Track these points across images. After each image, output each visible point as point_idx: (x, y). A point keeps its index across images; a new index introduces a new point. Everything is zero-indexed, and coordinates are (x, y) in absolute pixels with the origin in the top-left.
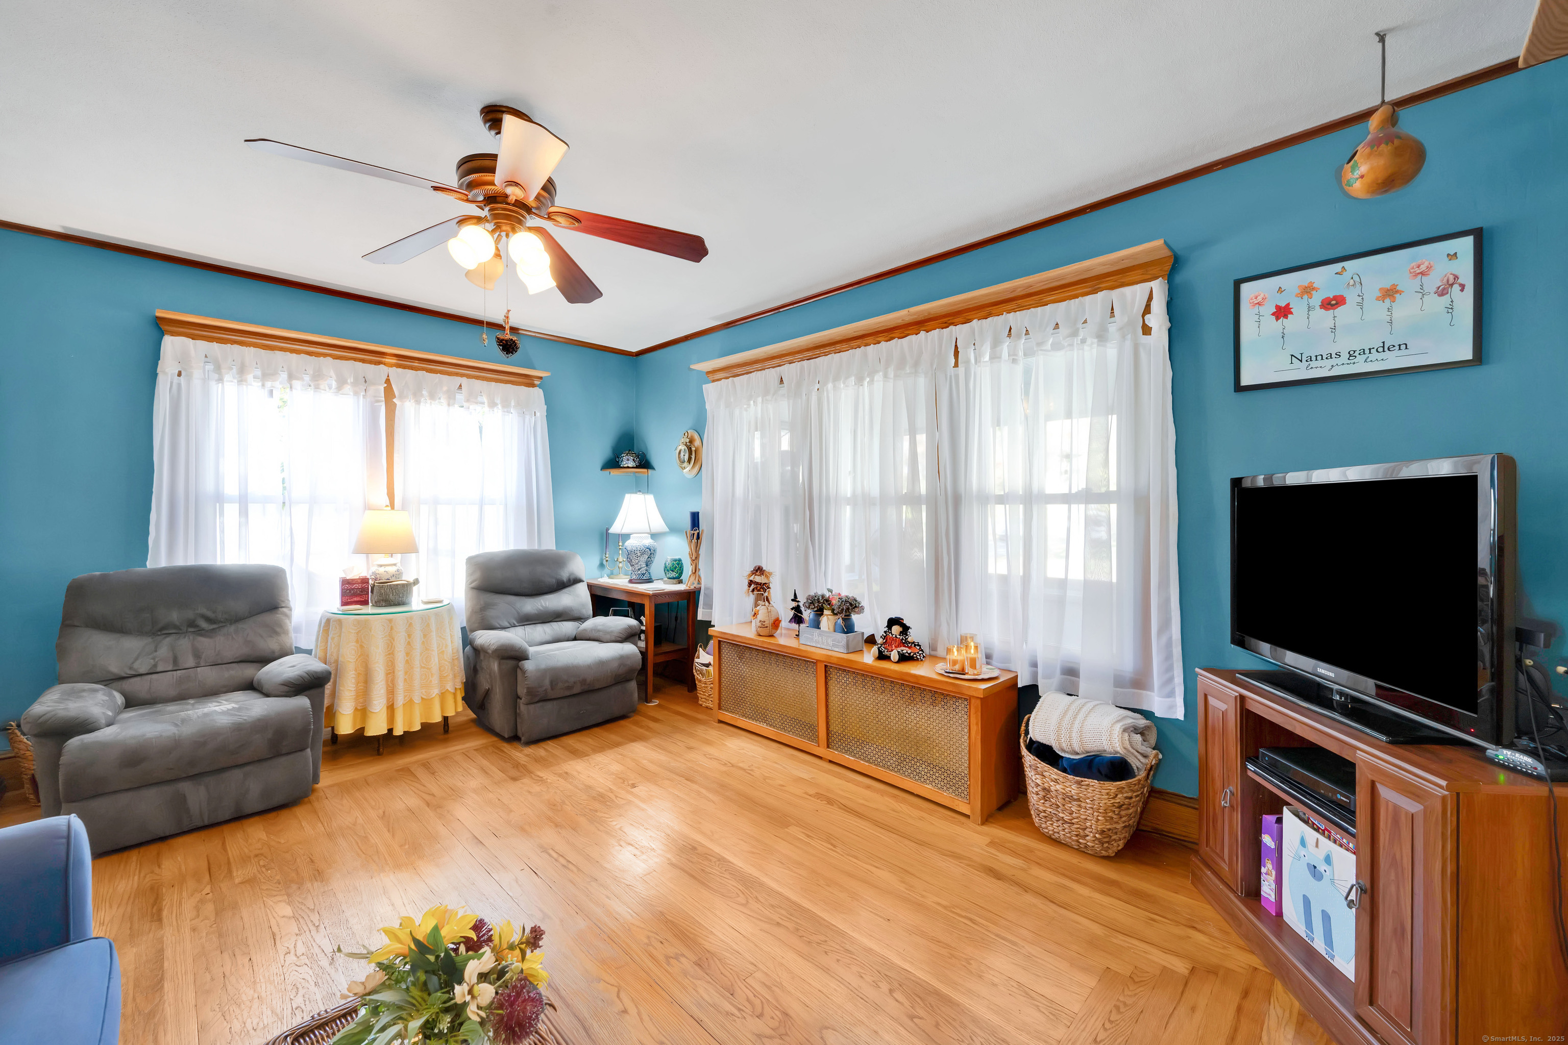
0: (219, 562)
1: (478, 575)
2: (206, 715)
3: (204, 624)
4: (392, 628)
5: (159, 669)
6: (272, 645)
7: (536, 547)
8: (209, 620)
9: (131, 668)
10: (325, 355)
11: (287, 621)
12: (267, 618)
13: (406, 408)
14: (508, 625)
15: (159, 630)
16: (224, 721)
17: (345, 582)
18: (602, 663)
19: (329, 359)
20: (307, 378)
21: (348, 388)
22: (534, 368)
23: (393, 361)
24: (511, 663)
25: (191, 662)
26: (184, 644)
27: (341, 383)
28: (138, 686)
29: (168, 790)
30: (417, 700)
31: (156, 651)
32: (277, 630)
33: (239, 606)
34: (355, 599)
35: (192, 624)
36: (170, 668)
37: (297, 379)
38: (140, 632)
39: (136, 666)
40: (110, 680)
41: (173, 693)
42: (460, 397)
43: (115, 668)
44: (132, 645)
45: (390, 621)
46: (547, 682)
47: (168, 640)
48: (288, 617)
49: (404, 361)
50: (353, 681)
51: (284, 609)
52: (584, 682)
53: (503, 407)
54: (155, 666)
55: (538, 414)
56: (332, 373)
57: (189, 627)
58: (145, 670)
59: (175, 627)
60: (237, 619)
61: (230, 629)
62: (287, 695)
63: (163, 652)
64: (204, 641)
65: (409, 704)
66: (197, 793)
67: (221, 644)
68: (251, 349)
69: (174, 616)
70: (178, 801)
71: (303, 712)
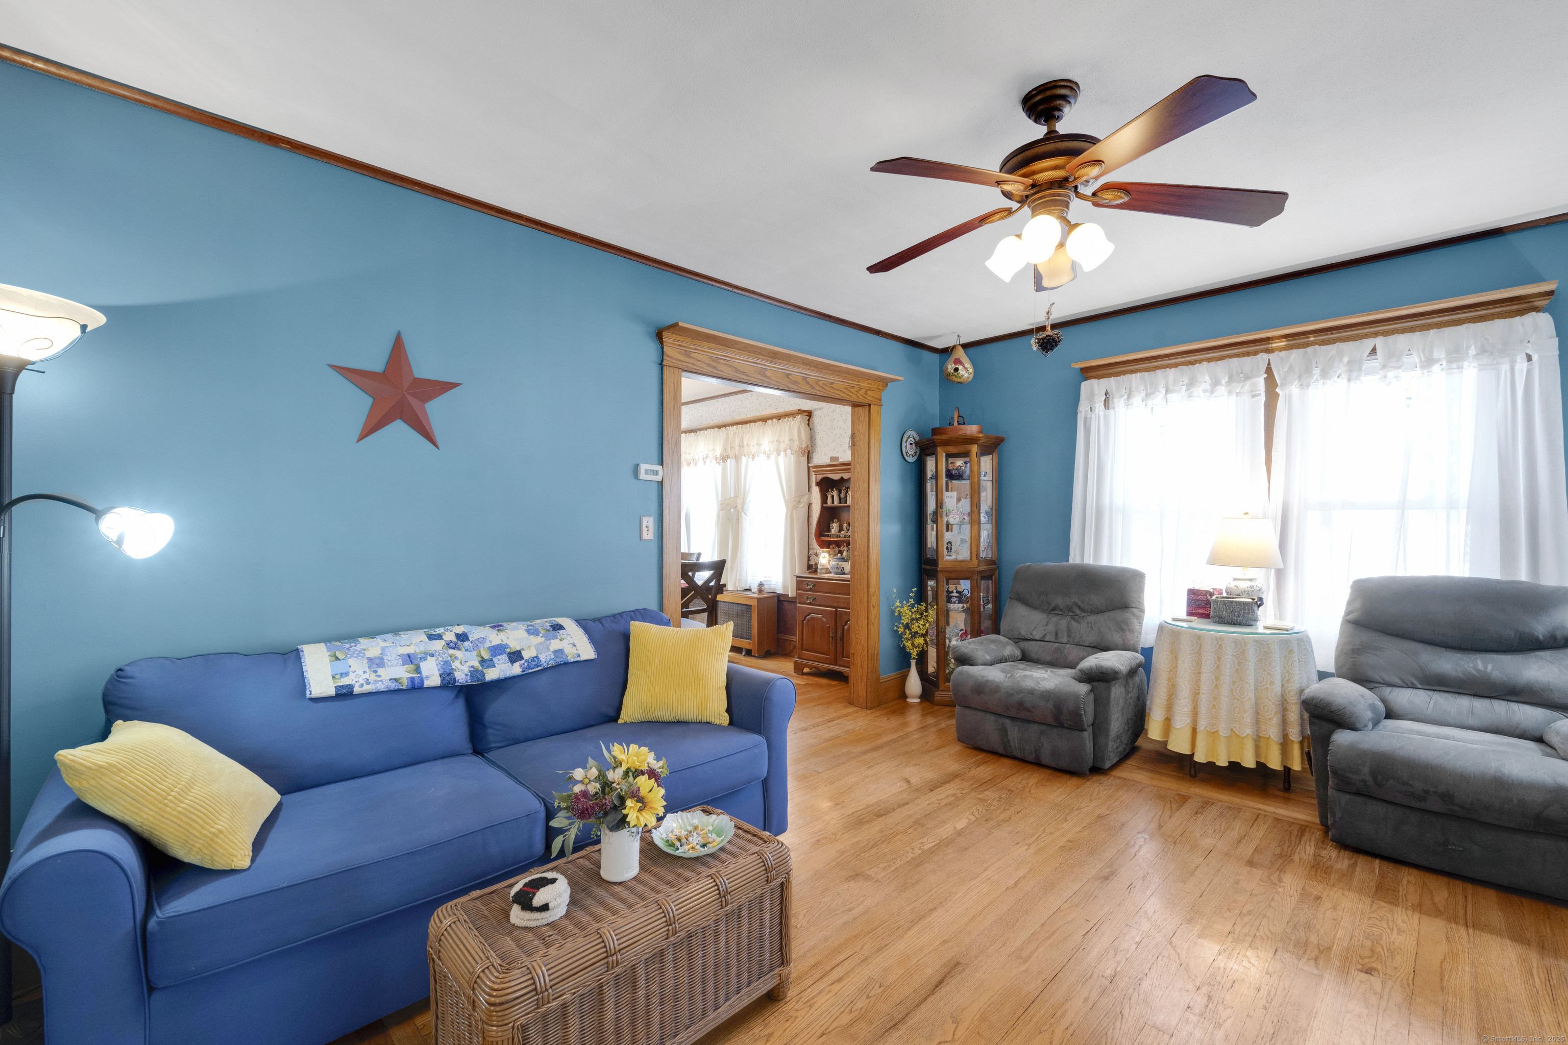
0: (1105, 561)
2: (1025, 676)
3: (1078, 612)
4: (1201, 647)
5: (1047, 639)
6: (1117, 638)
8: (1082, 610)
9: (1031, 634)
10: (1200, 361)
11: (1135, 621)
12: (1117, 614)
13: (1291, 395)
14: (1400, 682)
15: (1053, 610)
16: (1029, 684)
17: (1192, 593)
19: (1205, 363)
20: (1184, 388)
21: (1222, 389)
22: (1538, 283)
23: (1283, 343)
24: (1326, 726)
25: (1065, 640)
26: (1063, 623)
27: (1216, 383)
28: (1032, 647)
29: (1002, 721)
30: (1223, 732)
31: (1047, 625)
32: (1123, 627)
33: (1097, 600)
34: (1200, 611)
35: (1070, 610)
36: (1053, 640)
37: (1173, 391)
38: (1044, 611)
39: (1034, 633)
40: (1018, 640)
41: (1048, 658)
42: (1370, 364)
43: (1024, 633)
44: (1037, 617)
46: (1366, 770)
47: (1055, 619)
48: (1140, 619)
49: (1297, 340)
51: (1135, 610)
53: (1451, 362)
54: (1045, 636)
56: (1207, 378)
57: (1071, 612)
58: (1037, 637)
59: (1061, 610)
60: (1098, 611)
61: (1092, 618)
62: (1080, 680)
63: (1051, 628)
64: (1073, 622)
65: (1213, 734)
66: (1014, 733)
67: (1085, 629)
68: (1139, 375)
69: (1059, 601)
70: (1004, 731)
71: (1076, 696)
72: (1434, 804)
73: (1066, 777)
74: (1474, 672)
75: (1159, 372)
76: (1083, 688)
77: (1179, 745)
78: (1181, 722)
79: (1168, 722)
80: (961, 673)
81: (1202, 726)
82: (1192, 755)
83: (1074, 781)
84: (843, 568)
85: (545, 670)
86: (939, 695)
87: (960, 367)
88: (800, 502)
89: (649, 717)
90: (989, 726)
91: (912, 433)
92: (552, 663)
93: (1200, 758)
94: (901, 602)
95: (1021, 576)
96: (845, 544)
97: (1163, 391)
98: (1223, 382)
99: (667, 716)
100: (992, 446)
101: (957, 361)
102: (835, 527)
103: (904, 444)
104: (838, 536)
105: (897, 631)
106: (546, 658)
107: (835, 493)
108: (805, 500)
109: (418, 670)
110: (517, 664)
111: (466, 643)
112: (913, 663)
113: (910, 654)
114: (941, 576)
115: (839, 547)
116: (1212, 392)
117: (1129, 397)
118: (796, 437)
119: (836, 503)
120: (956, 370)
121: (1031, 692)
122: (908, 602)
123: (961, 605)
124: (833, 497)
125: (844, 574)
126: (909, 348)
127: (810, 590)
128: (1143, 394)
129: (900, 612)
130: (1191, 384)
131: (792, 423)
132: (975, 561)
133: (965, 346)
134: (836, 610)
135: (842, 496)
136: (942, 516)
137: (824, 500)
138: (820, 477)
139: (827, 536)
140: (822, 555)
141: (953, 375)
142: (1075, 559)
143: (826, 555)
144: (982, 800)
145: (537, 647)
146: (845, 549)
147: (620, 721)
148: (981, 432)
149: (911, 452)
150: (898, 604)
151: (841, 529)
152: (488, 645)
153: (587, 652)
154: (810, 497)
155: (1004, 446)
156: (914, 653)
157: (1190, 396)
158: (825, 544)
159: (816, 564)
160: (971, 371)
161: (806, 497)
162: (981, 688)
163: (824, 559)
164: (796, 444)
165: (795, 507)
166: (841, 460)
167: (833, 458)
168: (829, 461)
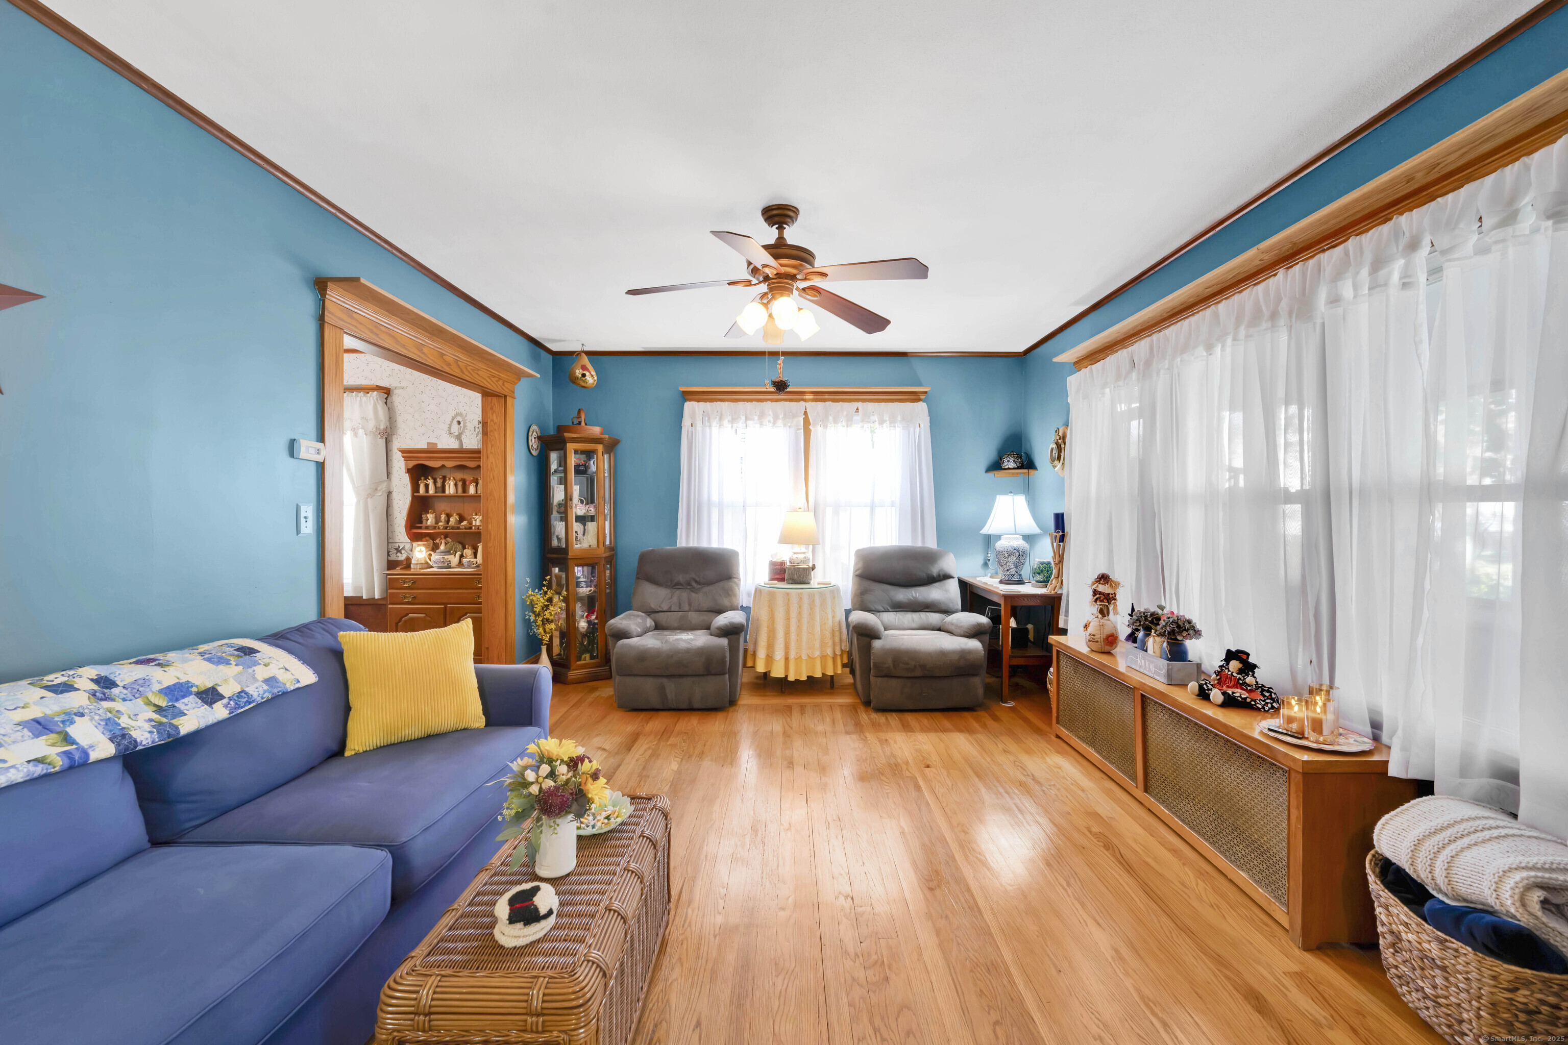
0: (706, 544)
1: (860, 565)
2: (677, 640)
3: (694, 584)
4: (789, 601)
5: (672, 609)
6: (726, 602)
7: (919, 544)
8: (697, 582)
9: (660, 607)
10: (766, 400)
11: (736, 588)
12: (724, 584)
13: (817, 430)
14: (883, 609)
15: (675, 585)
16: (683, 645)
17: (772, 564)
18: (943, 653)
19: (769, 402)
20: (756, 418)
21: (780, 422)
22: (920, 385)
23: (811, 397)
24: (866, 639)
25: (686, 608)
26: (685, 595)
27: (776, 418)
28: (661, 617)
29: (659, 680)
30: (804, 657)
31: (671, 598)
32: (730, 593)
33: (709, 574)
34: (777, 577)
35: (689, 584)
36: (677, 609)
37: (750, 420)
38: (667, 587)
39: (662, 605)
40: (650, 612)
41: (676, 625)
42: (857, 418)
43: (654, 605)
44: (663, 592)
45: (788, 594)
46: (890, 662)
47: (678, 592)
48: (738, 585)
49: (819, 396)
50: (766, 635)
51: (735, 580)
52: (923, 667)
53: (891, 423)
54: (670, 607)
55: (922, 426)
56: (771, 413)
57: (688, 585)
58: (665, 608)
59: (682, 585)
60: (710, 583)
61: (706, 589)
62: (719, 636)
63: (675, 599)
64: (693, 595)
65: (798, 659)
66: (671, 687)
67: (702, 598)
68: (726, 403)
69: (680, 578)
70: (662, 689)
71: (722, 648)
72: (918, 673)
73: (713, 714)
74: (912, 598)
75: (741, 403)
76: (724, 642)
77: (778, 672)
78: (779, 655)
79: (769, 658)
80: (623, 646)
81: (792, 655)
82: (787, 676)
83: (720, 716)
84: (450, 561)
85: (259, 705)
86: (573, 674)
87: (587, 374)
88: (376, 489)
89: (394, 739)
90: (648, 687)
91: (534, 427)
92: (268, 695)
93: (791, 678)
94: (533, 591)
95: (644, 558)
96: (442, 536)
97: (743, 418)
98: (781, 417)
99: (414, 731)
100: (611, 446)
101: (584, 368)
102: (430, 519)
103: (530, 438)
104: (435, 528)
105: (529, 620)
106: (258, 691)
107: (430, 482)
108: (384, 486)
109: (67, 739)
110: (218, 706)
111: (115, 691)
112: (544, 648)
113: (542, 640)
114: (571, 563)
115: (434, 540)
116: (774, 423)
118: (371, 415)
119: (432, 491)
120: (584, 375)
121: (688, 651)
122: (540, 590)
123: (589, 589)
124: (427, 486)
125: (450, 567)
126: (532, 345)
127: (408, 588)
128: (730, 418)
129: (532, 600)
130: (762, 416)
131: (364, 399)
132: (602, 547)
133: (590, 354)
134: (445, 608)
135: (439, 484)
136: (571, 508)
137: (415, 488)
138: (412, 464)
139: (420, 528)
140: (418, 549)
141: (580, 379)
142: (682, 542)
143: (423, 548)
144: (673, 746)
145: (237, 678)
146: (443, 541)
147: (348, 753)
148: (602, 433)
149: (535, 447)
150: (530, 592)
151: (437, 520)
152: (156, 687)
153: (307, 676)
154: (389, 486)
155: (620, 448)
156: (546, 638)
157: (761, 424)
158: (415, 537)
159: (408, 560)
160: (596, 378)
161: (385, 484)
162: (643, 656)
163: (420, 553)
164: (371, 425)
165: (370, 495)
166: (440, 446)
167: (428, 444)
168: (424, 446)
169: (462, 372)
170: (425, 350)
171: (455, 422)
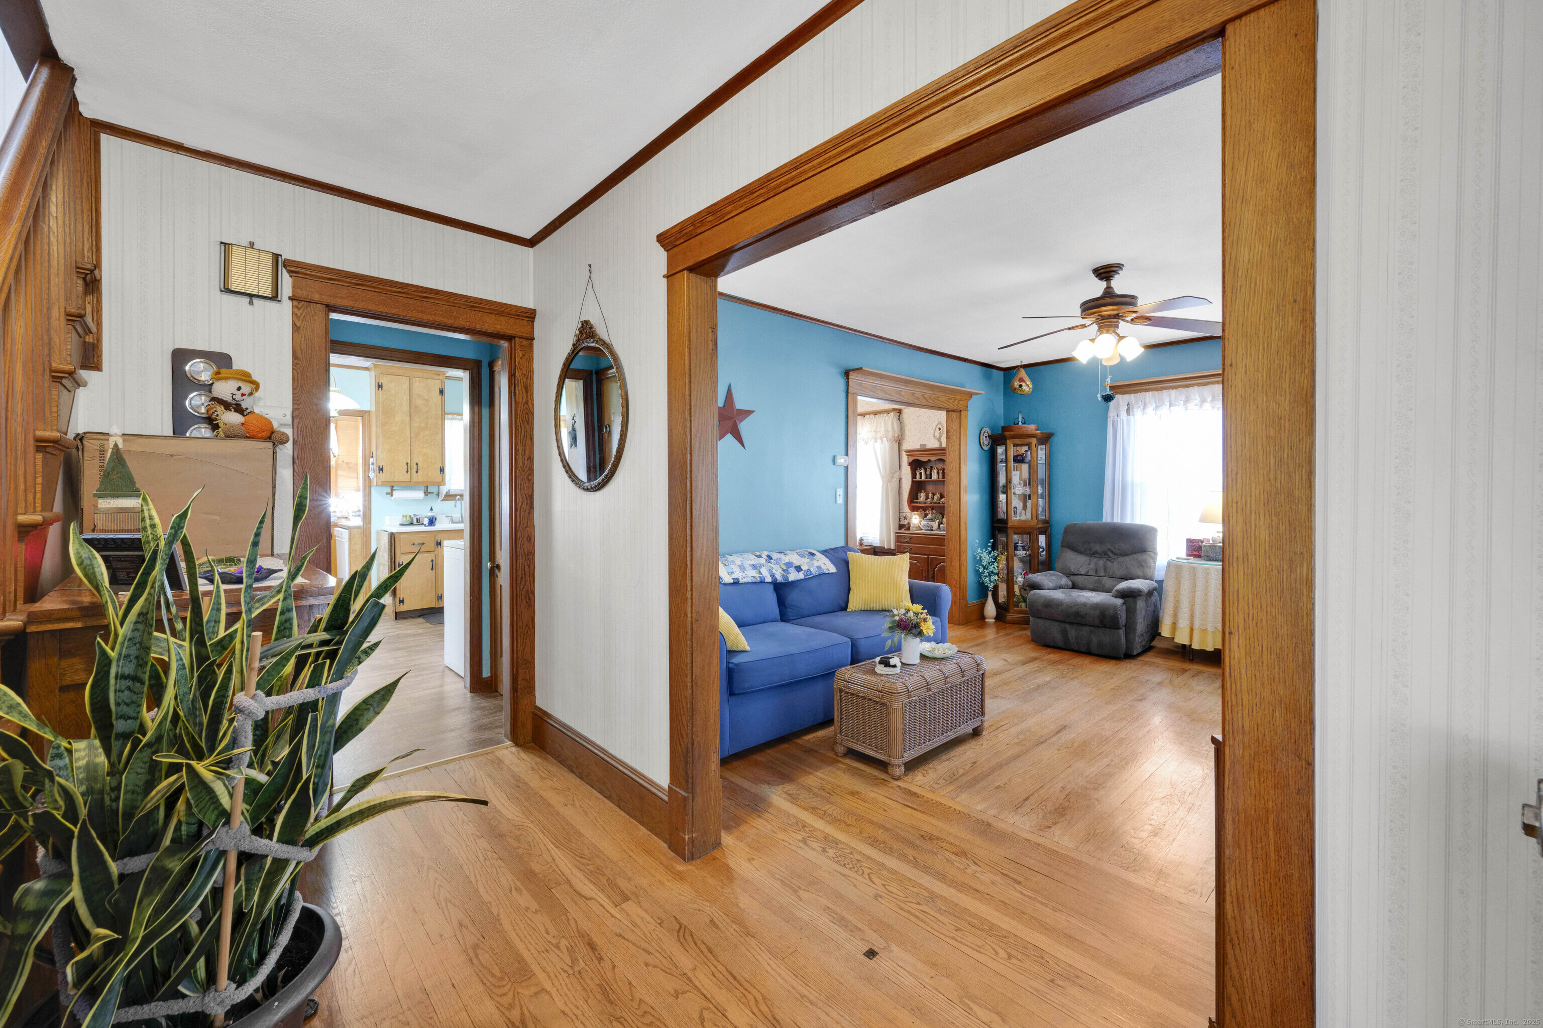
0: (1128, 521)
2: (1079, 596)
3: (1111, 555)
5: (1089, 574)
6: (1139, 572)
8: (1114, 554)
9: (1078, 571)
10: (1192, 385)
11: (1151, 561)
12: (1139, 556)
15: (1093, 554)
16: (1082, 600)
17: (1190, 542)
19: (1196, 387)
20: (1182, 402)
25: (1102, 574)
26: (1101, 562)
28: (1079, 580)
29: (1063, 625)
31: (1089, 564)
32: (1142, 565)
33: (1125, 546)
34: (1195, 553)
35: (1106, 554)
36: (1094, 575)
37: (1174, 405)
38: (1086, 555)
39: (1080, 570)
40: (1069, 574)
41: (1091, 586)
43: (1073, 569)
44: (1082, 559)
47: (1095, 560)
48: (1154, 559)
51: (1151, 553)
54: (1088, 572)
56: (1197, 397)
57: (1104, 554)
58: (1083, 573)
59: (1099, 554)
60: (1125, 554)
61: (1121, 559)
62: (1117, 597)
63: (1092, 566)
64: (1109, 564)
65: (1204, 631)
66: (1072, 632)
67: (1116, 567)
68: (1151, 393)
69: (1098, 548)
70: (1065, 633)
73: (1108, 660)
75: (1165, 392)
76: (1119, 601)
77: (1182, 638)
78: (1183, 623)
79: (1174, 625)
80: (1035, 594)
81: (1197, 625)
82: (1191, 645)
83: (1113, 662)
84: (933, 526)
85: (814, 577)
86: (1010, 616)
87: (1023, 384)
88: (893, 477)
90: (1055, 630)
91: (986, 429)
93: (1196, 646)
94: (981, 550)
95: (1070, 530)
96: (929, 509)
97: (1168, 404)
98: (1209, 400)
100: (1046, 439)
101: (1021, 380)
102: (922, 497)
103: (981, 437)
104: (925, 503)
105: (978, 571)
106: (814, 570)
107: (923, 471)
108: (897, 475)
112: (990, 594)
113: (987, 587)
114: (1010, 531)
115: (925, 511)
116: (1201, 406)
117: (1144, 408)
118: (890, 428)
119: (923, 478)
120: (1021, 386)
122: (986, 549)
123: (1025, 552)
124: (921, 474)
125: (933, 530)
126: (984, 368)
127: (907, 542)
128: (1154, 405)
129: (980, 557)
130: (1187, 401)
131: (887, 418)
132: (1035, 521)
133: (1025, 366)
134: (928, 557)
135: (928, 473)
136: (1010, 489)
137: (914, 476)
138: (911, 459)
139: (917, 503)
140: (914, 517)
141: (1018, 389)
142: (1107, 519)
143: (917, 517)
146: (930, 512)
147: (848, 610)
148: (1037, 430)
149: (986, 443)
150: (979, 551)
151: (927, 498)
154: (900, 474)
155: (1054, 439)
156: (991, 586)
157: (1186, 409)
158: (913, 509)
159: (909, 523)
160: (1031, 386)
161: (898, 474)
163: (915, 519)
164: (890, 434)
165: (889, 481)
166: (928, 447)
167: (921, 445)
168: (917, 447)
169: (927, 400)
170: (903, 394)
171: (937, 429)
